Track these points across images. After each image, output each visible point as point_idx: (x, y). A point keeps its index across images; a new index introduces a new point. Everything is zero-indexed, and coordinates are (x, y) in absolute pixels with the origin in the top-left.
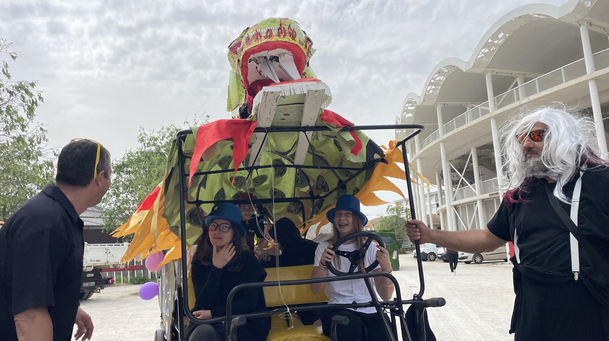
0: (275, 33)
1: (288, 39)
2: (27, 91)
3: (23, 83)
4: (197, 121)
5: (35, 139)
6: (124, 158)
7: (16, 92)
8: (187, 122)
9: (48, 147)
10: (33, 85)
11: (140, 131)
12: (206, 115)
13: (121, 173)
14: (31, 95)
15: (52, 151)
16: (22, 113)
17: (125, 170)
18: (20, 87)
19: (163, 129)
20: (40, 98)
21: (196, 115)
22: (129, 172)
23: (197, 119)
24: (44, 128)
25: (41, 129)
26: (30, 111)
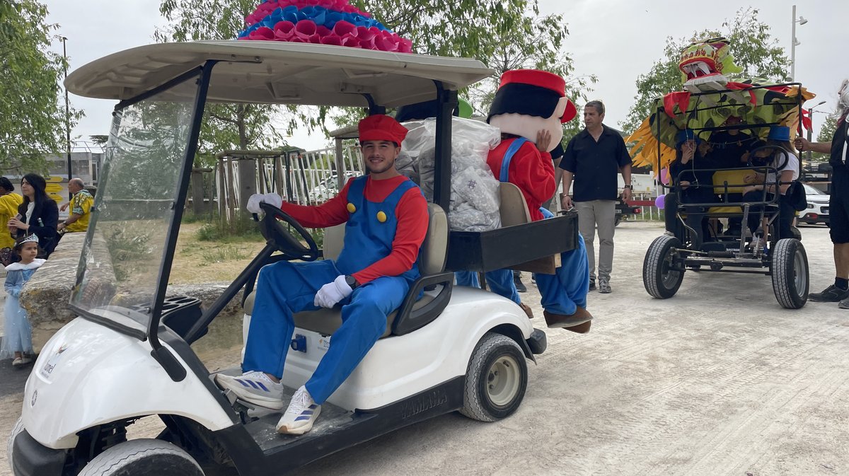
0: (694, 54)
1: (701, 56)
2: (555, 25)
3: (551, 18)
4: (739, 21)
5: (562, 69)
6: (651, 73)
7: (546, 27)
8: (726, 24)
9: (574, 77)
10: (559, 18)
11: (667, 41)
12: (752, 10)
13: (649, 92)
14: (558, 28)
15: (577, 81)
16: (550, 46)
17: (653, 87)
18: (548, 21)
19: (696, 34)
20: (566, 31)
21: (738, 12)
22: (657, 90)
23: (740, 17)
24: (569, 57)
25: (567, 59)
26: (557, 42)
